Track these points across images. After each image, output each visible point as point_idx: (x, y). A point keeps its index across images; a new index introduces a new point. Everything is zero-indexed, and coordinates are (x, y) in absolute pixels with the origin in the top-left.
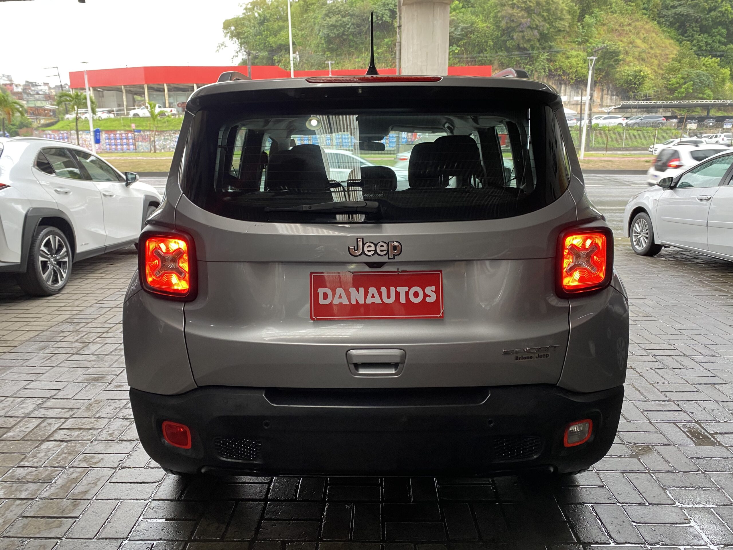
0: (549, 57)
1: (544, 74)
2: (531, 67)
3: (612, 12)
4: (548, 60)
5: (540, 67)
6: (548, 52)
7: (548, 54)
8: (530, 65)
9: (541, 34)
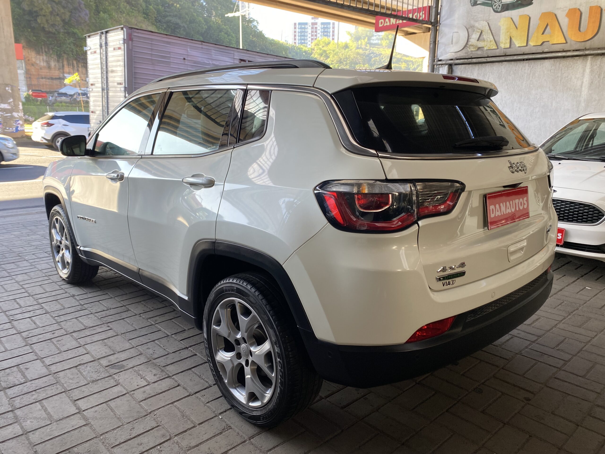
0: (75, 42)
1: (72, 55)
2: (59, 49)
3: (121, 12)
4: (74, 44)
5: (68, 49)
6: (73, 38)
7: (74, 39)
8: (58, 47)
9: (63, 21)
